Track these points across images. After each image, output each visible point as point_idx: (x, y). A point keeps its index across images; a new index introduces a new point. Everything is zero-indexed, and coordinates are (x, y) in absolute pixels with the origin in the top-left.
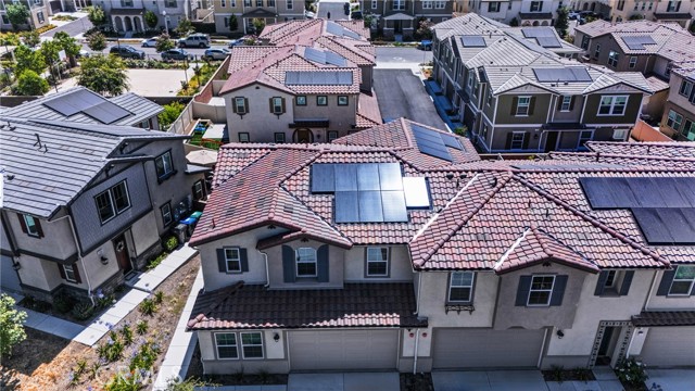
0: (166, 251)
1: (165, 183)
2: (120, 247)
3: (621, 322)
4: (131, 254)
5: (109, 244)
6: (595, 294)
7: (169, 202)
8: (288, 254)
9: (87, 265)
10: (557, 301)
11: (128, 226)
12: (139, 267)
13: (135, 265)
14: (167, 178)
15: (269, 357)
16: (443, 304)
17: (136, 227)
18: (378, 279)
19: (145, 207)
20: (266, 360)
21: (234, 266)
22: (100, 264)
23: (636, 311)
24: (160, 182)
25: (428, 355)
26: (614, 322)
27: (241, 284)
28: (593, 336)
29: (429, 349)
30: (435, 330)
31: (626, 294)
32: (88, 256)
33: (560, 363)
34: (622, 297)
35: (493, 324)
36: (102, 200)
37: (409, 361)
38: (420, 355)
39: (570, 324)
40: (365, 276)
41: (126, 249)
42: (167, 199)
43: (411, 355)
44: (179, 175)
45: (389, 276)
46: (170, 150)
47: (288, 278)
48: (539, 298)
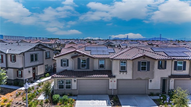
0: (45, 77)
1: (47, 59)
2: (34, 71)
3: (166, 78)
4: (36, 75)
5: (31, 68)
6: (158, 69)
7: (48, 65)
8: (79, 60)
9: (25, 71)
10: (148, 70)
11: (37, 66)
12: (38, 78)
13: (37, 78)
14: (48, 58)
15: (72, 89)
16: (119, 71)
17: (39, 67)
18: (102, 69)
19: (42, 63)
20: (72, 90)
21: (65, 65)
22: (28, 73)
23: (170, 74)
24: (46, 59)
25: (116, 89)
26: (164, 78)
27: (66, 70)
28: (160, 83)
29: (116, 86)
30: (118, 80)
31: (166, 69)
32: (26, 69)
33: (152, 91)
34: (165, 69)
35: (133, 78)
36: (32, 56)
37: (111, 90)
38: (114, 89)
39: (153, 78)
40: (99, 69)
41: (35, 73)
42: (47, 64)
43: (111, 89)
44: (51, 59)
45: (105, 69)
46: (50, 52)
47: (79, 68)
48: (144, 69)
